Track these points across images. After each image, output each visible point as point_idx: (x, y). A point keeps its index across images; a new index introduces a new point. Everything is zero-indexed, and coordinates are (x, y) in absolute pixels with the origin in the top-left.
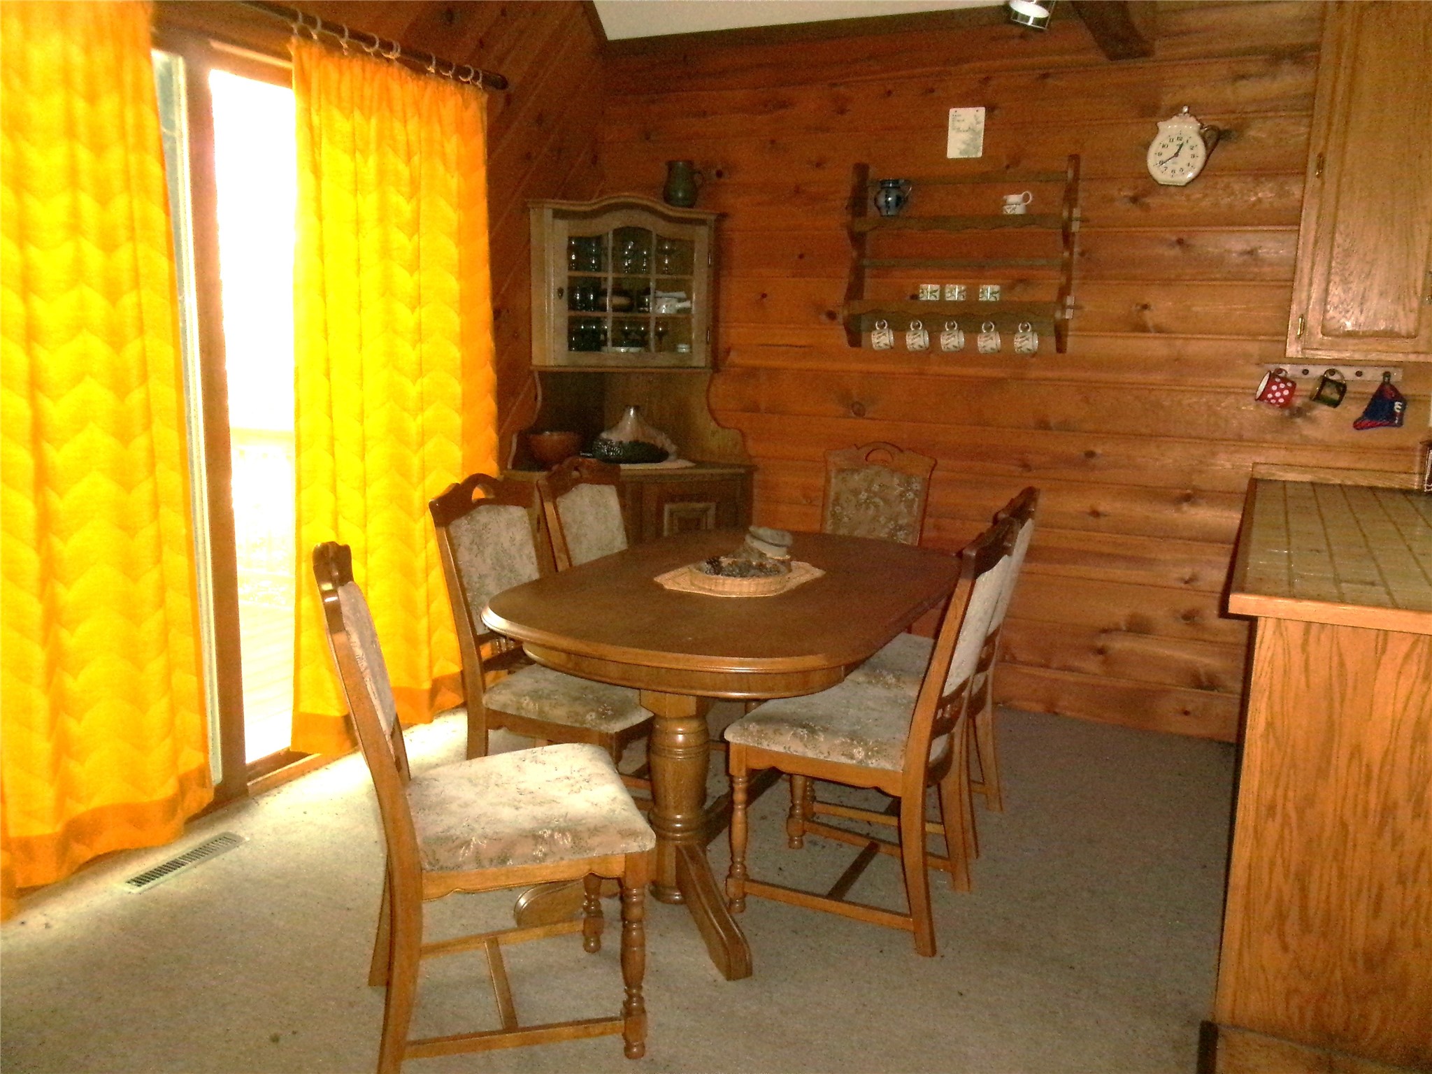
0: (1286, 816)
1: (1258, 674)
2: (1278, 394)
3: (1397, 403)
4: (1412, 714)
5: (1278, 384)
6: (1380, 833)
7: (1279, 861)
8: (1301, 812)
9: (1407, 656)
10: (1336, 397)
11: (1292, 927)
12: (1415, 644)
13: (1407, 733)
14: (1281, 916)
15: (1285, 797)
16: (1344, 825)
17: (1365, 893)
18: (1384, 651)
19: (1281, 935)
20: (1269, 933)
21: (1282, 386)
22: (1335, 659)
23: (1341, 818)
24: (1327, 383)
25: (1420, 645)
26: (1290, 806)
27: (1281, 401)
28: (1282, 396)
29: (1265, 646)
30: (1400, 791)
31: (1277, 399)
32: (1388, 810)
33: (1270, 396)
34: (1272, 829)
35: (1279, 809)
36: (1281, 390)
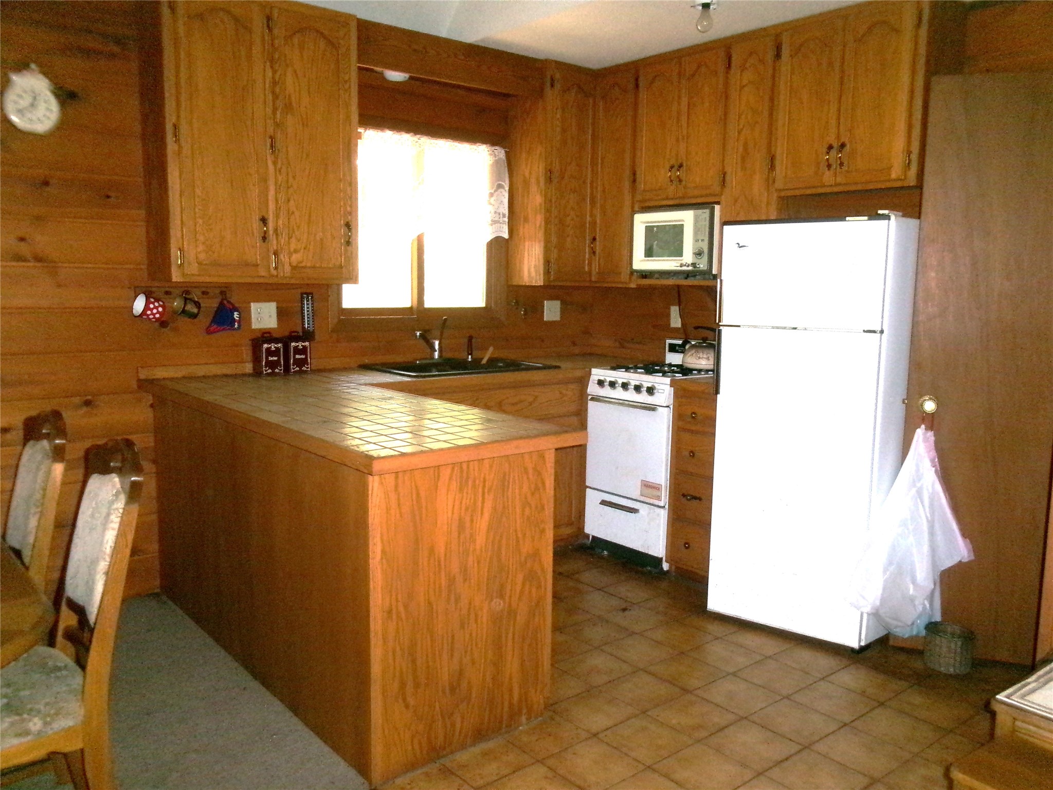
0: (398, 613)
1: (373, 517)
2: (155, 311)
3: (235, 313)
4: (456, 516)
5: (153, 303)
6: (448, 600)
7: (398, 649)
8: (406, 607)
9: (450, 478)
10: (195, 310)
11: (410, 689)
12: (453, 468)
13: (454, 528)
14: (403, 685)
15: (397, 601)
16: (430, 603)
17: (445, 645)
18: (438, 479)
19: (404, 700)
20: (398, 702)
21: (156, 304)
22: (414, 491)
23: (428, 600)
24: (188, 301)
25: (456, 468)
26: (400, 604)
27: (157, 316)
28: (158, 312)
29: (375, 494)
30: (455, 568)
31: (154, 315)
32: (452, 581)
33: (149, 312)
34: (392, 627)
35: (394, 611)
36: (156, 308)
